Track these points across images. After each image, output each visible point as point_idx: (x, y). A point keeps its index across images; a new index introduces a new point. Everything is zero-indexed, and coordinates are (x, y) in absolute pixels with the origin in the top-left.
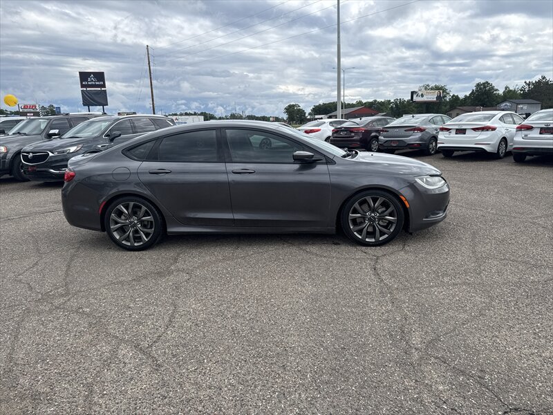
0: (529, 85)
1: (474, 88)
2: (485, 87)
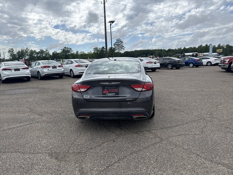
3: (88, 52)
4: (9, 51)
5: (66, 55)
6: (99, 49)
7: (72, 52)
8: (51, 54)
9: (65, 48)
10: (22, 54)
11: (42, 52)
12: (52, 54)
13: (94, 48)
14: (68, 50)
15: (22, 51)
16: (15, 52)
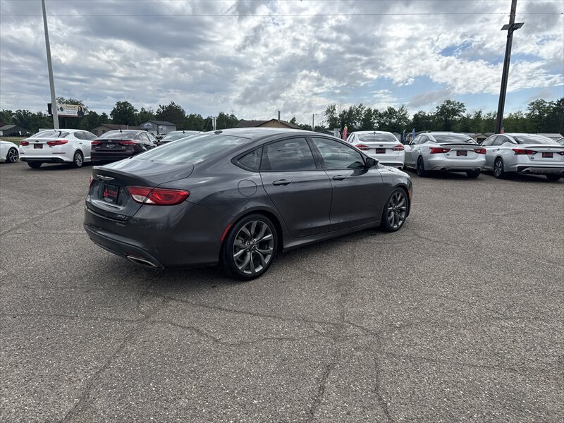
0: (163, 108)
1: (116, 107)
2: (125, 106)
3: (511, 114)
4: (328, 111)
5: (446, 121)
6: (548, 105)
7: (465, 115)
8: (411, 118)
9: (449, 102)
10: (349, 117)
11: (390, 113)
12: (413, 117)
13: (533, 104)
14: (453, 109)
15: (351, 111)
16: (337, 115)
